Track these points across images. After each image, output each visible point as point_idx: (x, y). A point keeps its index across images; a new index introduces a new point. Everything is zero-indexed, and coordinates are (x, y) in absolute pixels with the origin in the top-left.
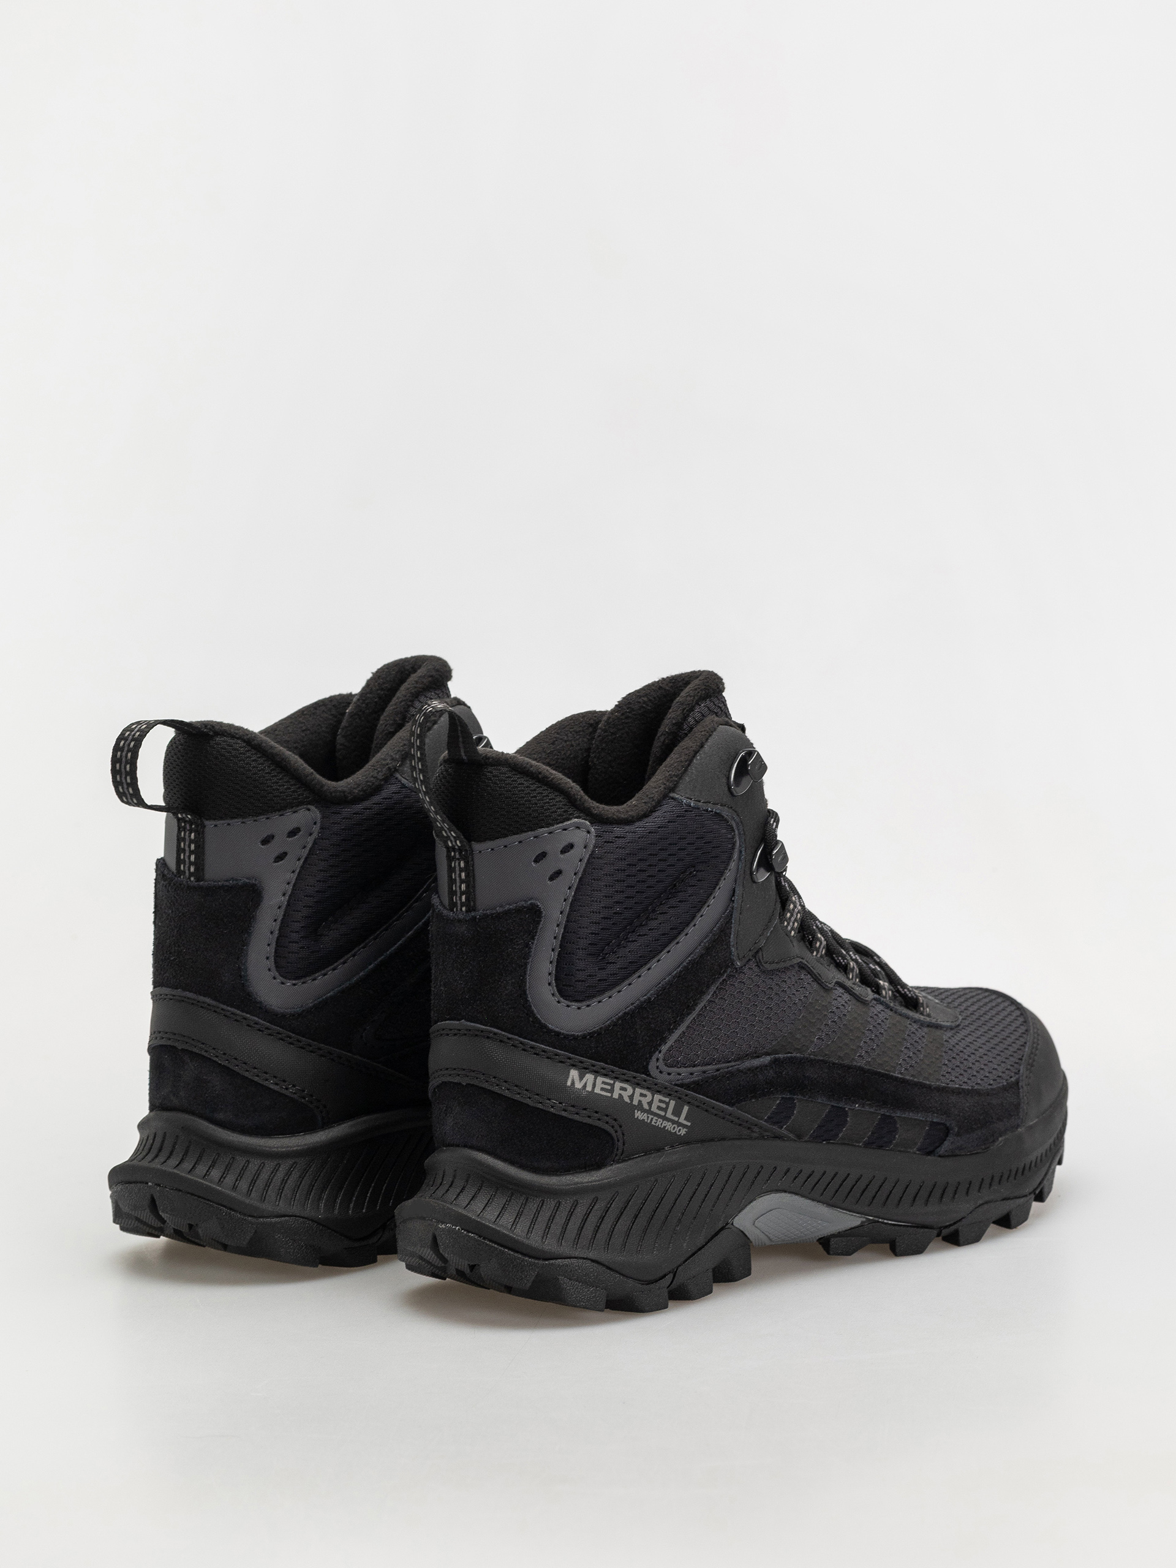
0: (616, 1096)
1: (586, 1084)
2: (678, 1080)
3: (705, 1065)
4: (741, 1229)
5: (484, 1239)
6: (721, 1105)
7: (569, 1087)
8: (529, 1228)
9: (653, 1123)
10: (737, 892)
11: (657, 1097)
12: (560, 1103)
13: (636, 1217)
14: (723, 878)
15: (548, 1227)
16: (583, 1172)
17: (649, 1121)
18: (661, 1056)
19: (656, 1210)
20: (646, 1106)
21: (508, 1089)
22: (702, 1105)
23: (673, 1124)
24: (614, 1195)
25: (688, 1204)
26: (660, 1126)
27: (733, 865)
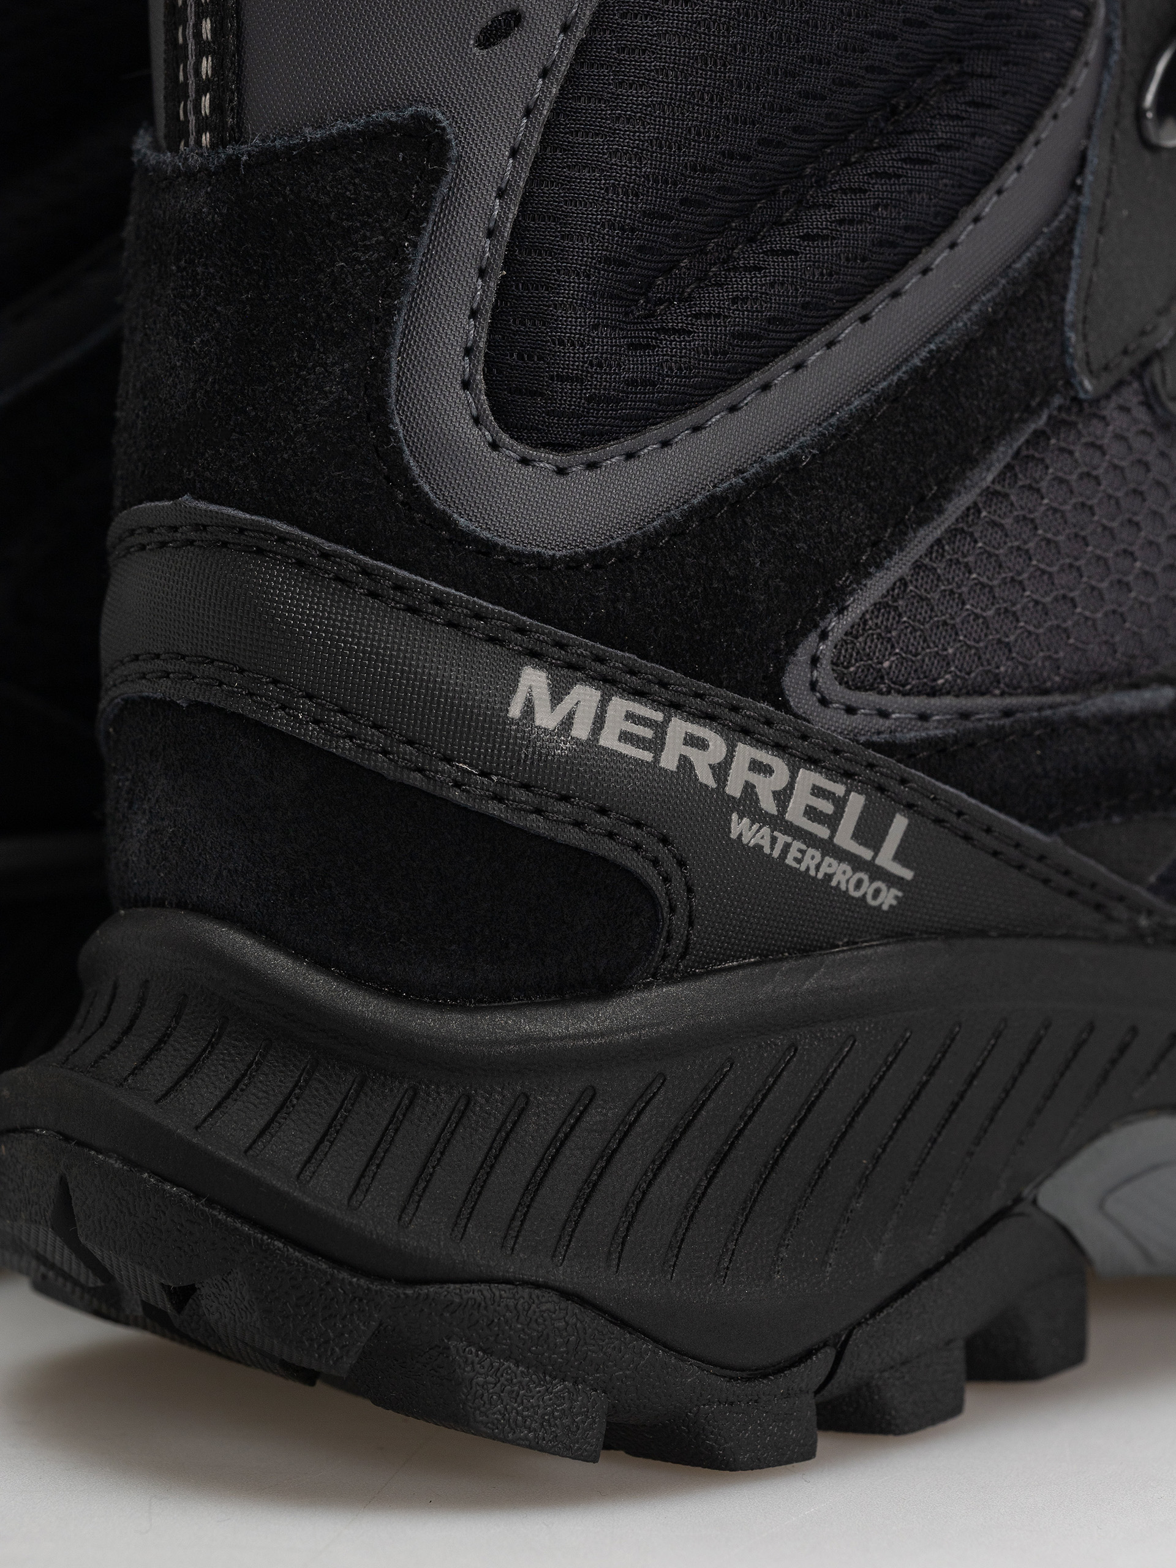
0: (669, 761)
1: (571, 716)
2: (879, 733)
3: (968, 694)
4: (1063, 1218)
5: (210, 1203)
6: (1014, 822)
7: (513, 721)
8: (362, 1176)
9: (790, 861)
10: (1093, 160)
11: (807, 778)
12: (483, 774)
13: (721, 1159)
14: (1048, 113)
15: (424, 1177)
16: (553, 1004)
17: (776, 854)
18: (826, 649)
19: (787, 1143)
20: (768, 805)
21: (316, 722)
22: (953, 819)
23: (855, 870)
24: (650, 1085)
25: (895, 1131)
26: (812, 873)
27: (1082, 77)
